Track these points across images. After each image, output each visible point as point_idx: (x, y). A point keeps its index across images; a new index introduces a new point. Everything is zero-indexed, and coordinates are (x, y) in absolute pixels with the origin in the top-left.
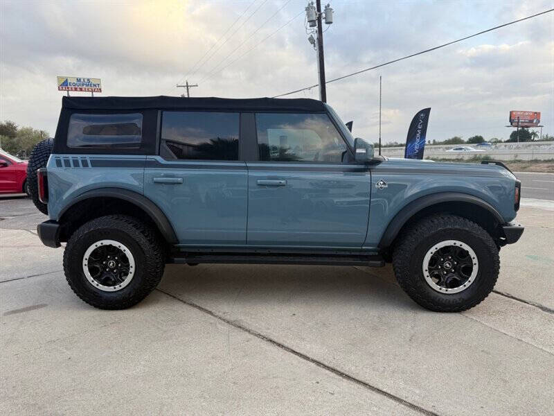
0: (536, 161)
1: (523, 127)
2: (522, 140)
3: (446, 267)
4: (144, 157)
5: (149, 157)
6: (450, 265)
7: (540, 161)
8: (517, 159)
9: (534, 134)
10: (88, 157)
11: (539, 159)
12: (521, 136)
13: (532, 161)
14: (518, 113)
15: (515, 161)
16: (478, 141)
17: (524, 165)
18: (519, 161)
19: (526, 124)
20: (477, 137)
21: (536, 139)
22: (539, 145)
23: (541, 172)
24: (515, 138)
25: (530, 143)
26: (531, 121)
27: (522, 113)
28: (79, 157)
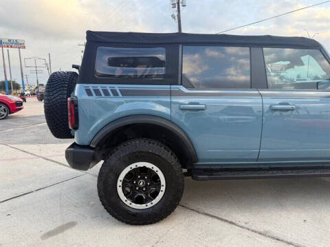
4: (169, 86)
5: (172, 86)
10: (117, 87)
28: (108, 87)
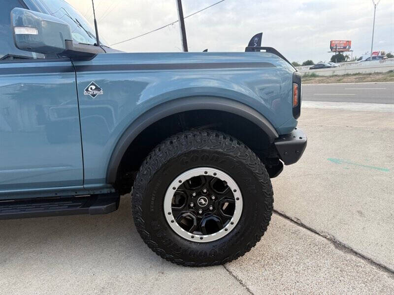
0: (348, 75)
1: (339, 52)
2: (339, 62)
3: (201, 203)
6: (205, 200)
7: (350, 74)
8: (335, 74)
9: (347, 56)
11: (349, 73)
12: (338, 58)
13: (344, 75)
14: (336, 42)
15: (333, 76)
16: (309, 63)
17: (339, 78)
18: (336, 75)
19: (341, 50)
20: (308, 61)
21: (348, 60)
22: (350, 64)
23: (351, 82)
24: (334, 59)
25: (344, 63)
26: (345, 48)
27: (338, 42)
